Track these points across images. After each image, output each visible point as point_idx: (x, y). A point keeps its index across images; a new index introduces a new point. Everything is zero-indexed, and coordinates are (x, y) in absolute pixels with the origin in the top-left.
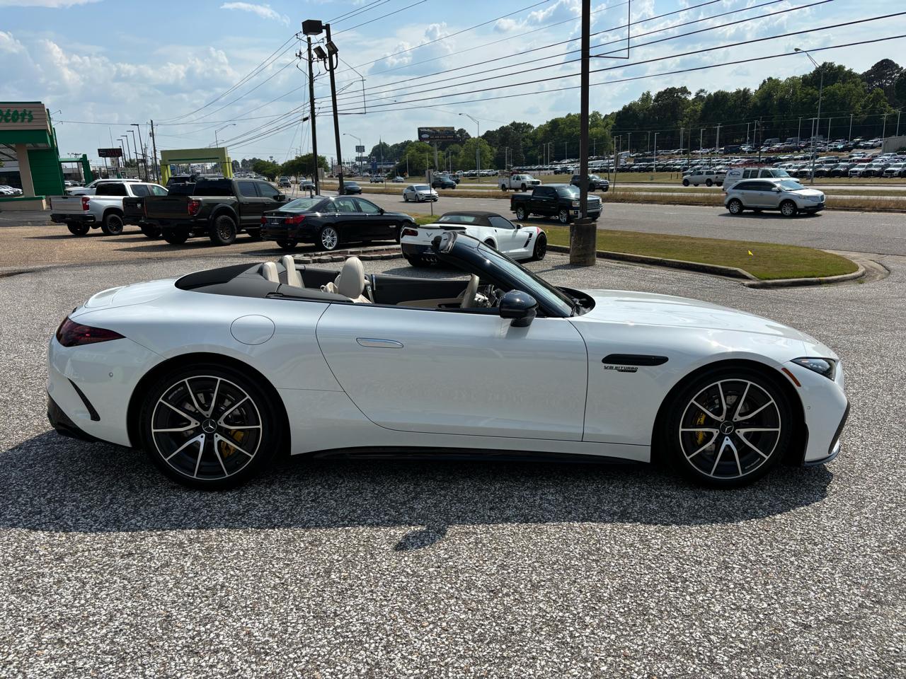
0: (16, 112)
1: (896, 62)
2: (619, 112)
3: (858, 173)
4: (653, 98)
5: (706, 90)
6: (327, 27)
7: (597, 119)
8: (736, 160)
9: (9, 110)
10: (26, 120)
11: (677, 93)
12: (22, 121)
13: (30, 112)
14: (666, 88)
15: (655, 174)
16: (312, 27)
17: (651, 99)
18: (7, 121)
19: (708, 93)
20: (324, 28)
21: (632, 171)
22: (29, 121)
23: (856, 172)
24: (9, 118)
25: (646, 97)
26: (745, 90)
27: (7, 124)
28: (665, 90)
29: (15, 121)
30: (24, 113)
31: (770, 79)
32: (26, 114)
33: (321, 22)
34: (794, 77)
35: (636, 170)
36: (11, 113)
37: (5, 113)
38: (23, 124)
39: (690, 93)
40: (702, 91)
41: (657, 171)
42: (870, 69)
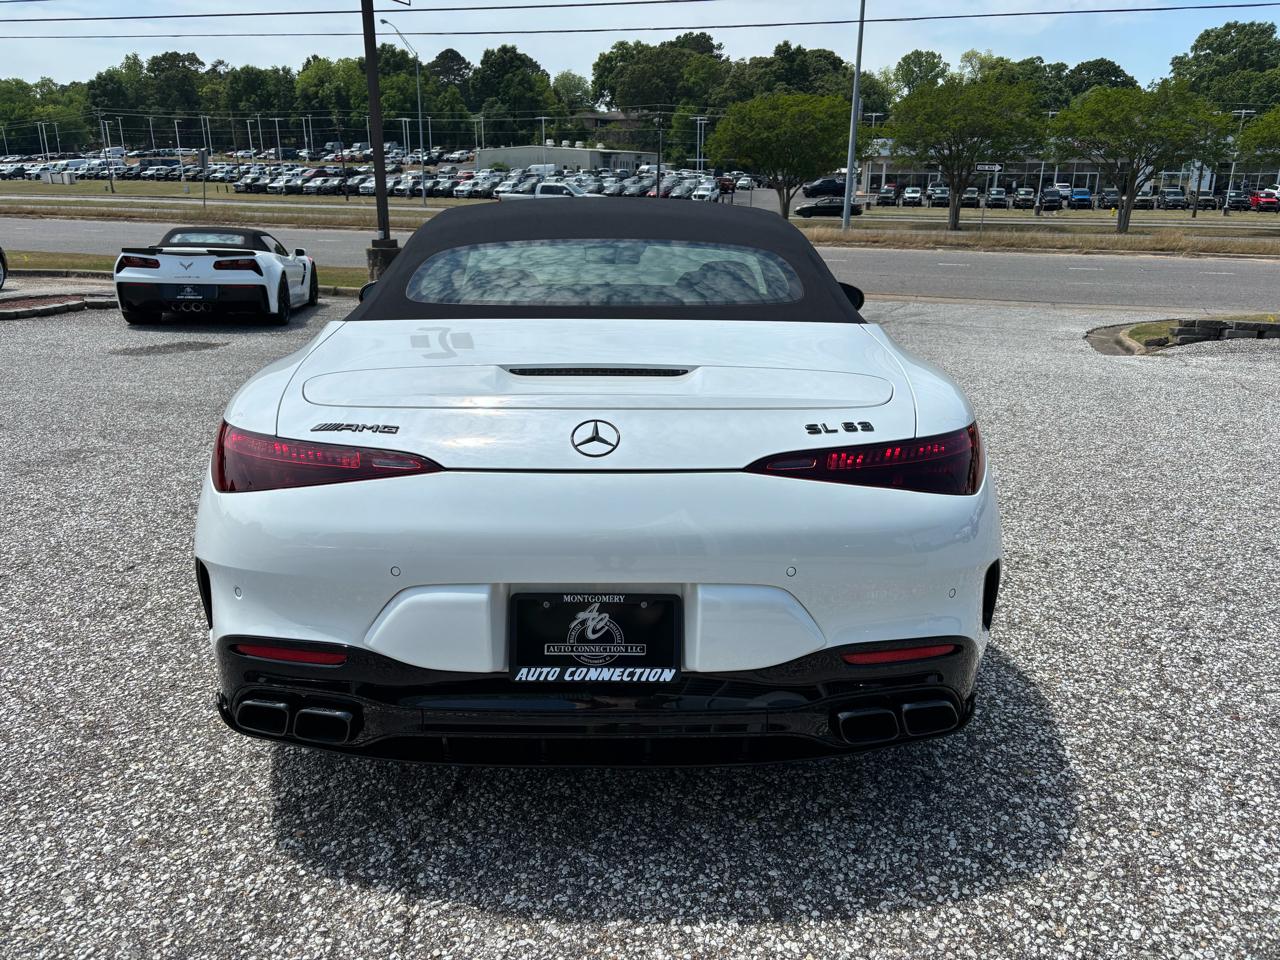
1: (462, 55)
2: (92, 82)
3: (465, 193)
4: (145, 65)
5: (226, 62)
7: (51, 92)
8: (301, 169)
11: (183, 61)
14: (164, 53)
15: (184, 184)
17: (141, 67)
19: (230, 67)
21: (144, 178)
23: (462, 191)
25: (133, 63)
26: (284, 69)
28: (164, 56)
31: (315, 57)
34: (347, 59)
35: (151, 177)
39: (203, 64)
40: (221, 63)
41: (188, 180)
42: (435, 59)
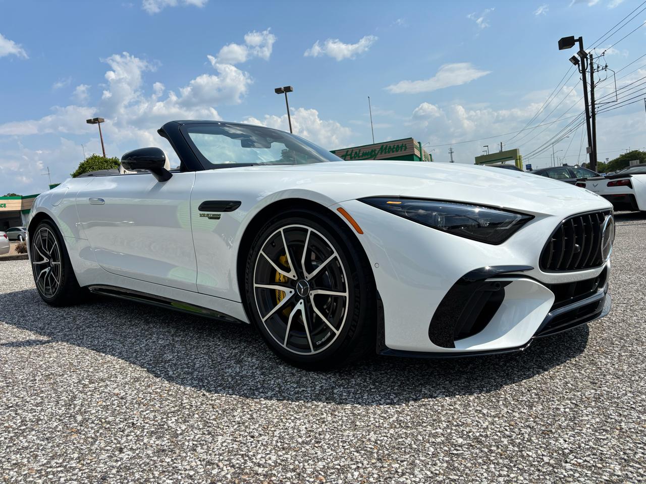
0: (398, 146)
6: (580, 40)
9: (395, 145)
10: (403, 150)
12: (401, 151)
13: (405, 144)
16: (566, 43)
18: (393, 152)
20: (577, 41)
22: (405, 150)
24: (394, 150)
27: (394, 153)
29: (397, 151)
30: (402, 146)
32: (403, 146)
33: (573, 37)
36: (395, 147)
37: (392, 147)
38: (401, 152)
